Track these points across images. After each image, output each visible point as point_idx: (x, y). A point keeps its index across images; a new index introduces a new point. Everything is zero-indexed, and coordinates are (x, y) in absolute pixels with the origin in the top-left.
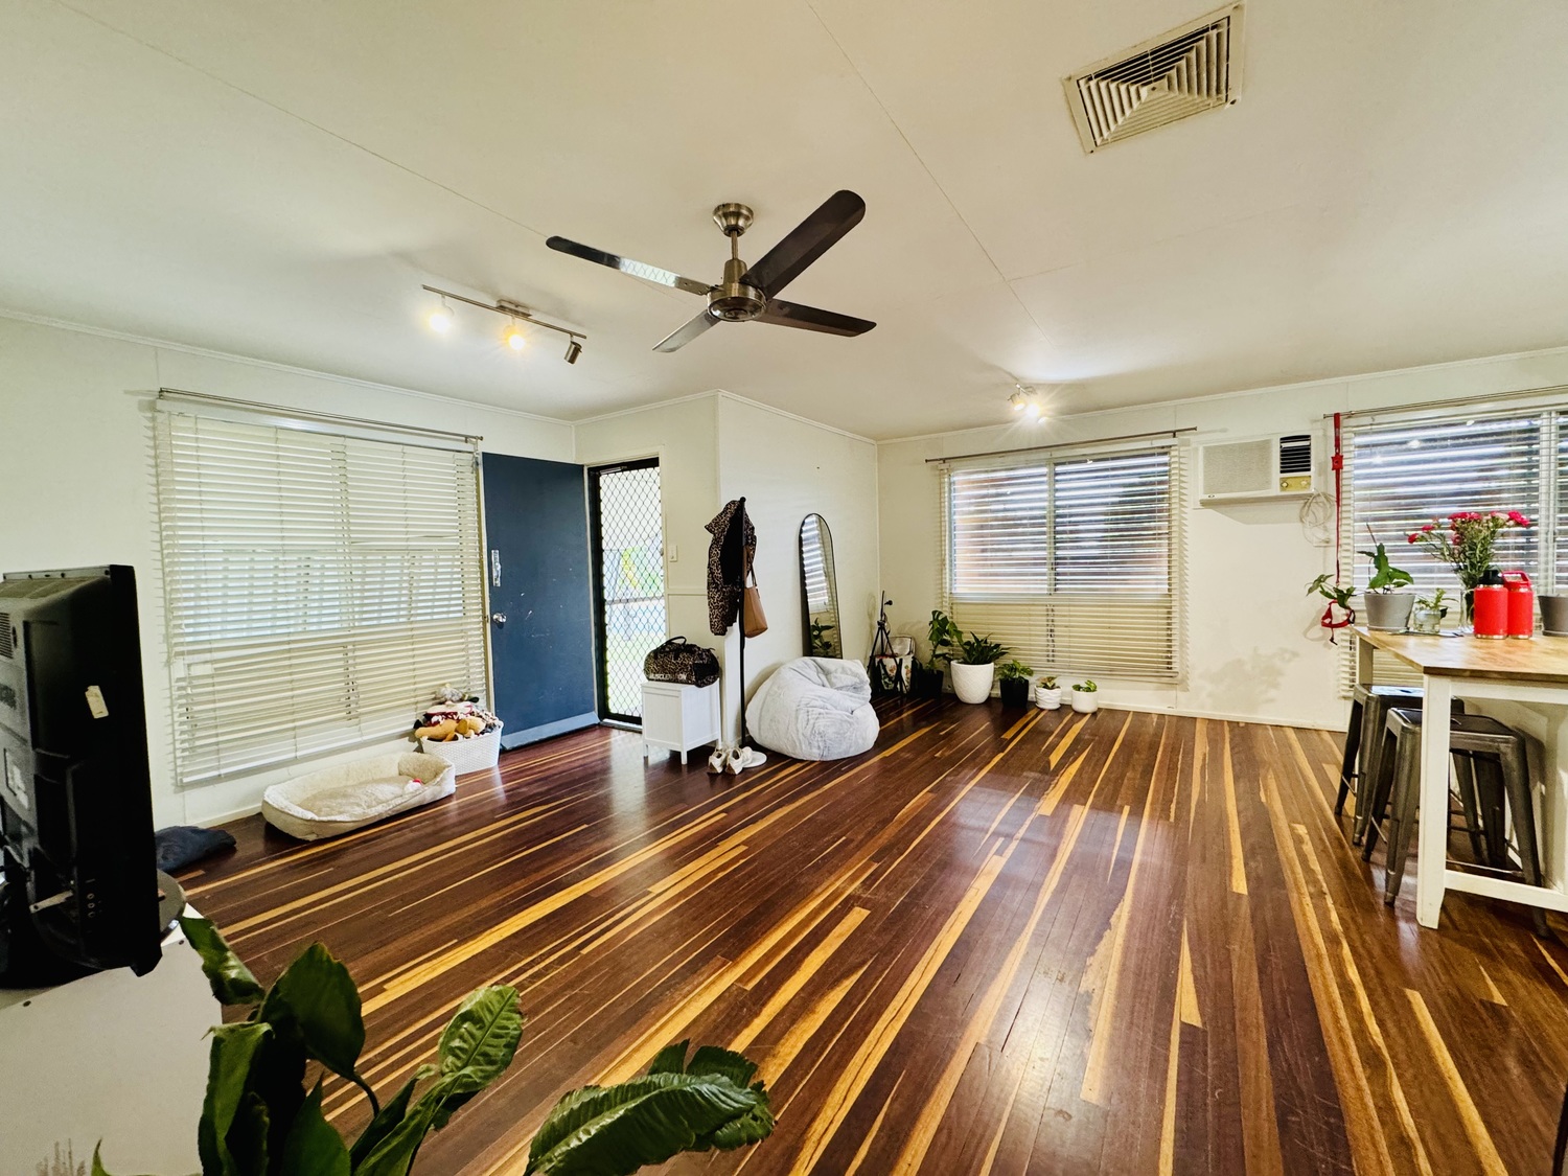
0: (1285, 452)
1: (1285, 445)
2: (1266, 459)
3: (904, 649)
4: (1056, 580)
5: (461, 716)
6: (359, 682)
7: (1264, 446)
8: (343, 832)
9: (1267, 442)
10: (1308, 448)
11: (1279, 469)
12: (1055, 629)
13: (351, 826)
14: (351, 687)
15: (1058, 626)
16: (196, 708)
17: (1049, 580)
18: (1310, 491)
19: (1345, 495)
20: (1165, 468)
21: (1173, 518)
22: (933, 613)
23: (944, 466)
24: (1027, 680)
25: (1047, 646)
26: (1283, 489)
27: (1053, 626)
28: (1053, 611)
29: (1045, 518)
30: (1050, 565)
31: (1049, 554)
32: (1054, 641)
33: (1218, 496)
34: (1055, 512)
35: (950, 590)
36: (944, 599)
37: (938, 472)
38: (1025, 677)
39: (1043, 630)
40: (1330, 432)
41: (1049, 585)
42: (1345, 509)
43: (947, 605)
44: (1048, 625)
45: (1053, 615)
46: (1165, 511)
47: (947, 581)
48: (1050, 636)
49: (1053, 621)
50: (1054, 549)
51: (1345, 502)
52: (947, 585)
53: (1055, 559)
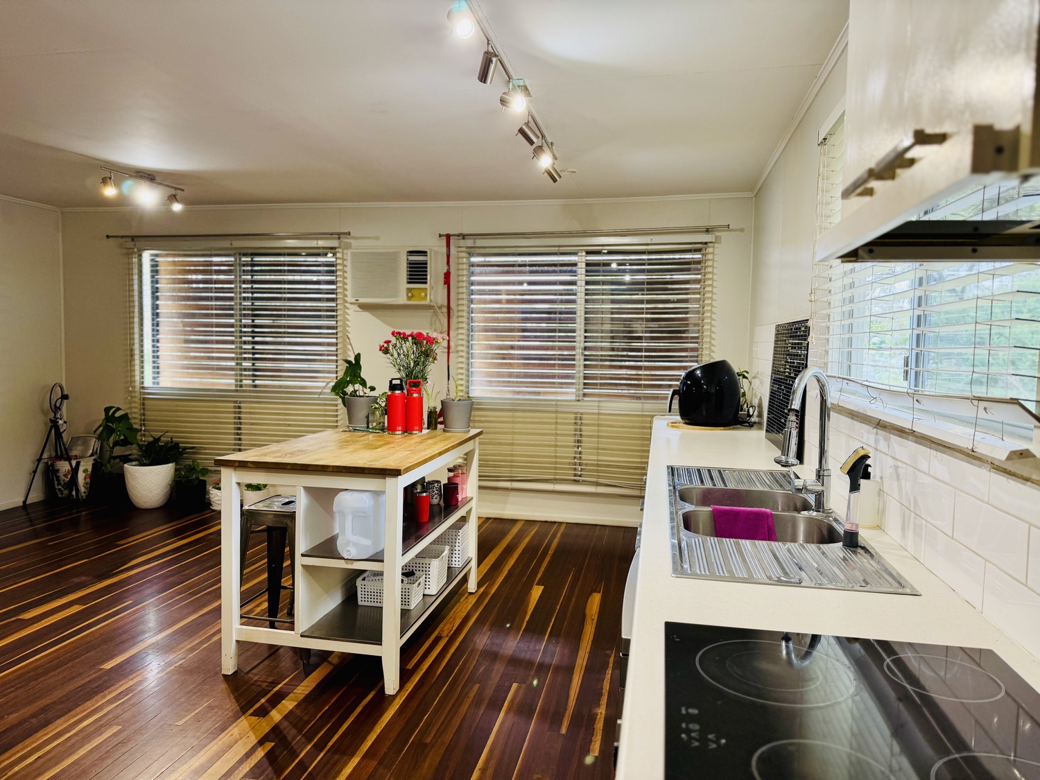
0: (410, 263)
1: (411, 258)
2: (397, 269)
3: (86, 451)
4: (241, 375)
7: (393, 256)
9: (398, 253)
10: (426, 263)
11: (405, 281)
15: (245, 424)
17: (236, 375)
18: (427, 302)
19: (460, 308)
20: (331, 269)
21: (339, 318)
22: (107, 410)
23: (130, 244)
24: (205, 482)
25: (235, 444)
26: (409, 298)
27: (240, 423)
28: (239, 407)
29: (232, 309)
30: (237, 359)
31: (236, 348)
32: (240, 439)
33: (362, 300)
34: (240, 304)
35: (143, 383)
36: (133, 394)
37: (126, 251)
38: (201, 478)
39: (231, 428)
40: (444, 250)
41: (236, 380)
42: (460, 320)
43: (136, 400)
44: (235, 423)
45: (240, 413)
46: (333, 311)
47: (137, 373)
48: (238, 434)
49: (240, 418)
50: (241, 342)
51: (460, 314)
52: (137, 378)
53: (241, 354)
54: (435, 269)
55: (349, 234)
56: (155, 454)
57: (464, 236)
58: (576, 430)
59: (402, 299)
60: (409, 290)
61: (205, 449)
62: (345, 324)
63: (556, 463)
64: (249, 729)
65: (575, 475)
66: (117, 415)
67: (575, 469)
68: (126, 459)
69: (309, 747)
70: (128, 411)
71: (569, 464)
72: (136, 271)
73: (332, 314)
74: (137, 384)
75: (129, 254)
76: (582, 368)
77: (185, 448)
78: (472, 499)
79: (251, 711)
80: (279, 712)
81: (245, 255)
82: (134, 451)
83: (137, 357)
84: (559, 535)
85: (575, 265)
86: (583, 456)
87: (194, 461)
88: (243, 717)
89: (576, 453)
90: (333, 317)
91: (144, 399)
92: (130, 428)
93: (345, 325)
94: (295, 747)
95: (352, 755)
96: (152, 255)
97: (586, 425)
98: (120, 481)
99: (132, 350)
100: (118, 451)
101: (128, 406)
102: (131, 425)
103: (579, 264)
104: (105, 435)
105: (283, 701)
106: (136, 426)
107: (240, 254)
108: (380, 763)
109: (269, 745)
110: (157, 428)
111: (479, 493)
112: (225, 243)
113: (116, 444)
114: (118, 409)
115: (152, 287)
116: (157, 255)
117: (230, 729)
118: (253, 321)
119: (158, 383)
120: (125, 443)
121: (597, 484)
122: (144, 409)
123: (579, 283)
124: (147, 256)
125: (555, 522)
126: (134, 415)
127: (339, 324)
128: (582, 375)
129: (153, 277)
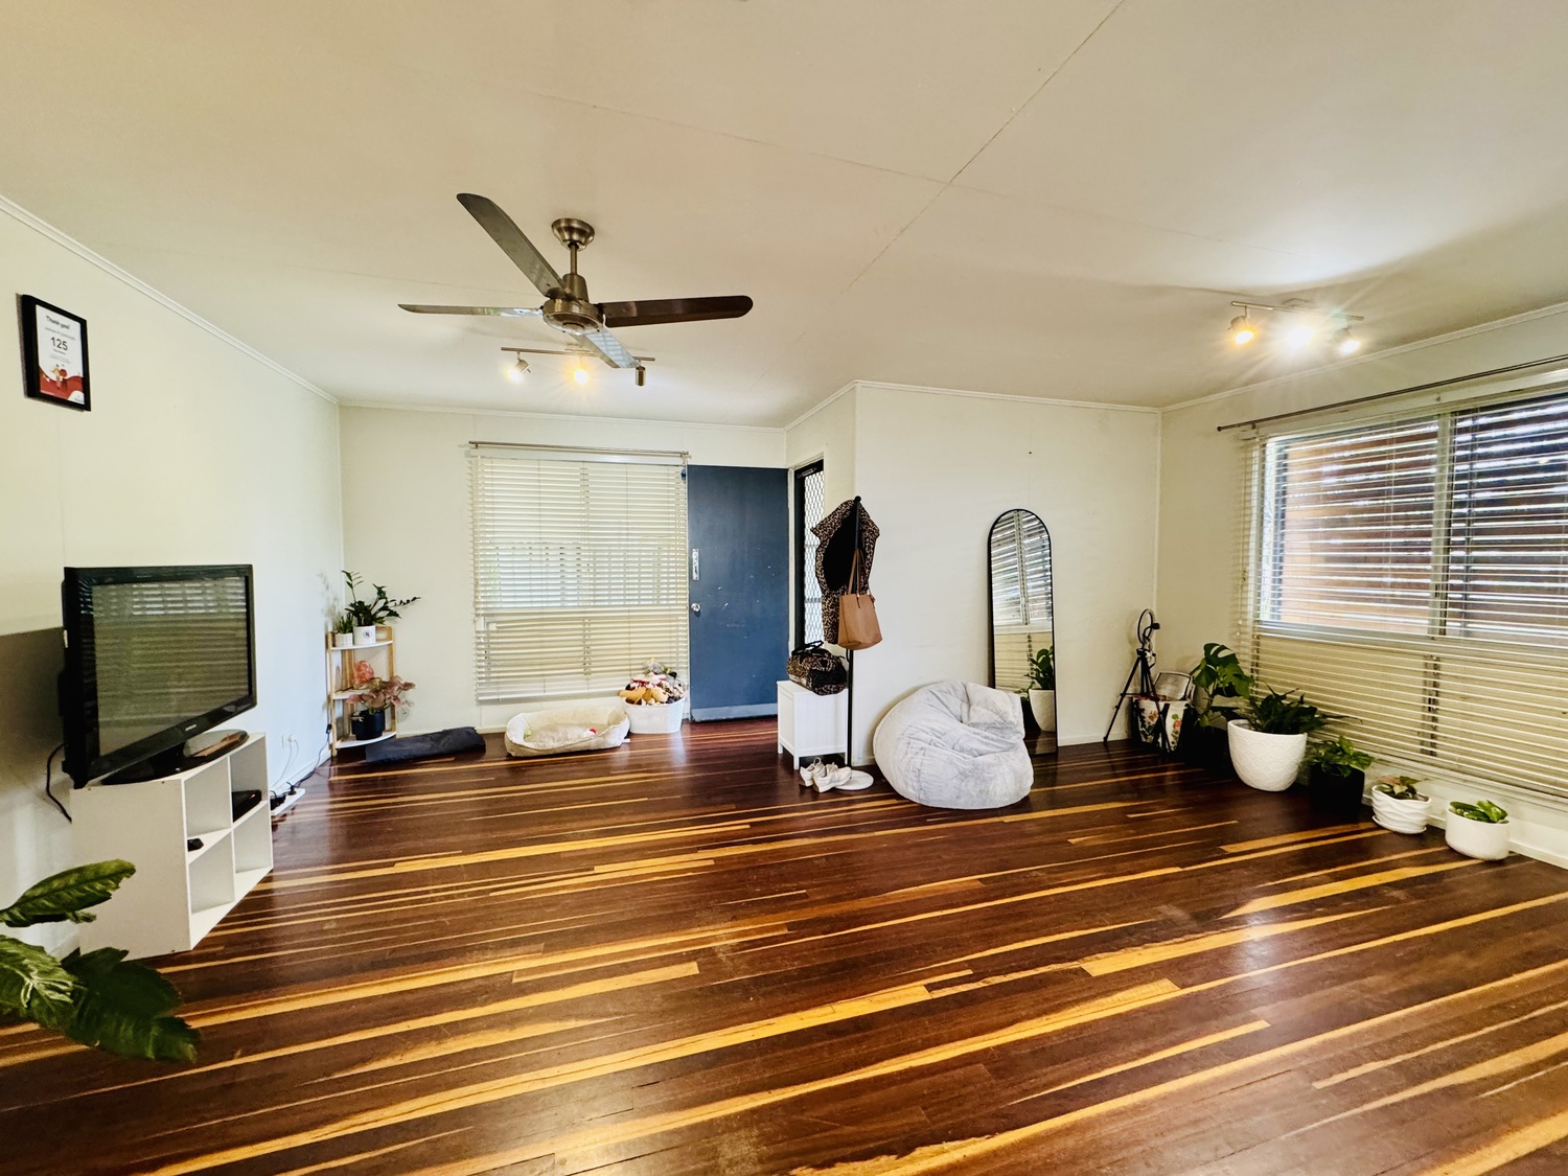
3: (1177, 692)
4: (1445, 613)
5: (650, 686)
6: (592, 648)
8: (529, 755)
12: (1441, 699)
13: (536, 753)
14: (587, 651)
15: (1446, 695)
16: (492, 652)
17: (1435, 613)
22: (1208, 647)
23: (1251, 433)
24: (1363, 776)
25: (1424, 726)
27: (1437, 693)
28: (1437, 667)
30: (1439, 587)
31: (1438, 569)
32: (1435, 719)
34: (1449, 498)
35: (1258, 615)
37: (1244, 443)
38: (1356, 768)
41: (1433, 622)
43: (1248, 637)
44: (1426, 691)
45: (1437, 675)
47: (1251, 601)
48: (1430, 710)
49: (1436, 684)
50: (1446, 560)
52: (1251, 608)
53: (1446, 578)
61: (1363, 722)
66: (1221, 655)
68: (1230, 715)
70: (1235, 651)
72: (1256, 468)
74: (1250, 616)
75: (1248, 447)
77: (1325, 715)
83: (1252, 581)
87: (1343, 738)
91: (1259, 636)
92: (1240, 674)
96: (1278, 443)
100: (1220, 701)
101: (1234, 644)
102: (1240, 671)
106: (1246, 673)
107: (1455, 413)
110: (1279, 680)
112: (1426, 400)
113: (1218, 692)
114: (1224, 647)
116: (1286, 443)
119: (1279, 617)
120: (1230, 692)
122: (1258, 651)
124: (1272, 445)
126: (1242, 657)
129: (1279, 473)
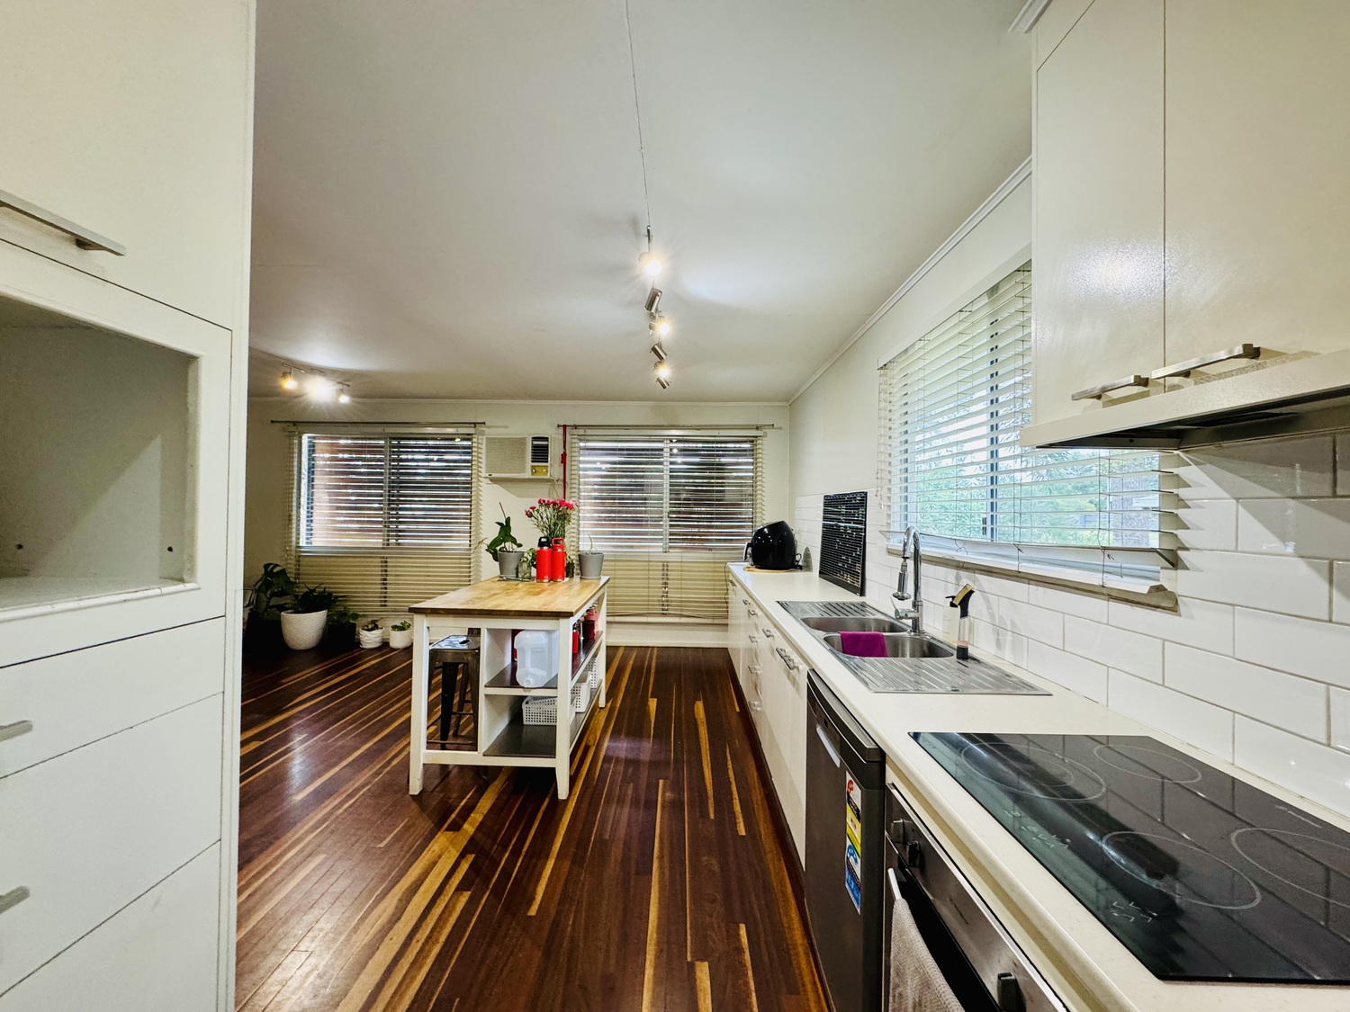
0: (534, 447)
1: (535, 443)
2: (523, 451)
4: (388, 535)
7: (522, 441)
9: (525, 439)
10: (547, 446)
11: (530, 460)
12: (388, 578)
15: (390, 575)
17: (384, 535)
18: (548, 477)
19: (573, 481)
20: (468, 450)
21: (473, 489)
22: (266, 566)
23: (293, 428)
24: (355, 624)
25: (381, 593)
26: (533, 474)
27: (386, 575)
28: (386, 562)
29: (382, 482)
30: (385, 522)
31: (384, 513)
32: (386, 588)
33: (494, 475)
34: (390, 478)
35: (298, 543)
36: (289, 553)
37: (288, 434)
38: (352, 621)
39: (378, 579)
40: (561, 437)
41: (384, 540)
42: (573, 490)
43: (292, 557)
44: (382, 575)
45: (386, 566)
46: (468, 483)
47: (294, 535)
48: (384, 584)
49: (386, 571)
50: (389, 509)
51: (573, 486)
52: (294, 539)
53: (389, 518)
54: (555, 451)
55: (484, 423)
56: (308, 603)
57: (576, 427)
58: (663, 575)
59: (528, 475)
60: (533, 467)
61: (355, 597)
62: (478, 493)
63: (649, 601)
64: (447, 844)
65: (663, 610)
66: (275, 570)
67: (663, 605)
68: (282, 608)
69: (507, 854)
70: (285, 567)
71: (658, 601)
72: (296, 450)
73: (468, 486)
74: (294, 544)
75: (290, 435)
76: (668, 527)
77: (337, 597)
78: (602, 632)
79: (446, 826)
80: (471, 824)
81: (394, 439)
82: (288, 600)
83: (294, 521)
84: (654, 657)
85: (662, 450)
86: (669, 595)
87: (345, 607)
88: (439, 834)
89: (663, 592)
90: (468, 488)
91: (299, 556)
92: (288, 581)
93: (478, 495)
94: (495, 856)
95: (547, 857)
96: (309, 437)
97: (672, 570)
98: (277, 625)
99: (290, 516)
100: (274, 601)
101: (284, 563)
102: (288, 578)
103: (665, 450)
104: (264, 588)
105: (472, 815)
106: (292, 580)
107: (390, 438)
108: (573, 862)
109: (471, 858)
110: (311, 581)
111: (607, 627)
112: (379, 429)
113: (273, 595)
114: (277, 565)
115: (309, 464)
116: (314, 438)
117: (430, 846)
118: (398, 491)
119: (311, 543)
120: (282, 594)
121: (681, 616)
122: (299, 565)
123: (665, 463)
124: (305, 438)
125: (648, 647)
126: (289, 570)
127: (473, 493)
128: (668, 532)
129: (309, 455)
